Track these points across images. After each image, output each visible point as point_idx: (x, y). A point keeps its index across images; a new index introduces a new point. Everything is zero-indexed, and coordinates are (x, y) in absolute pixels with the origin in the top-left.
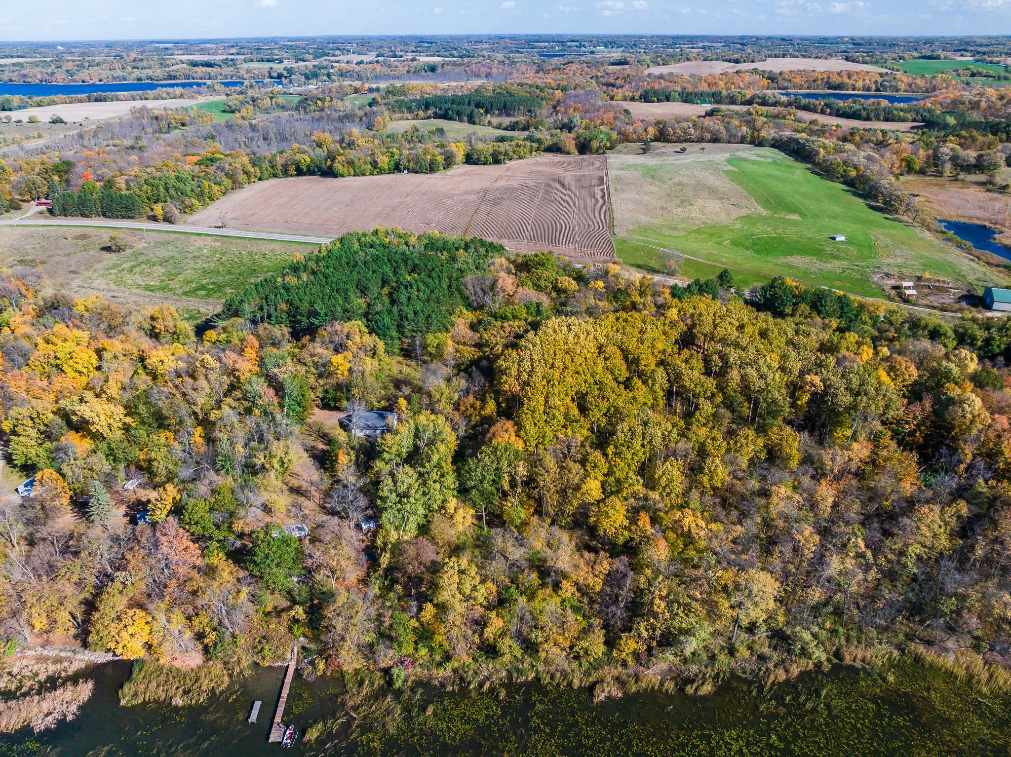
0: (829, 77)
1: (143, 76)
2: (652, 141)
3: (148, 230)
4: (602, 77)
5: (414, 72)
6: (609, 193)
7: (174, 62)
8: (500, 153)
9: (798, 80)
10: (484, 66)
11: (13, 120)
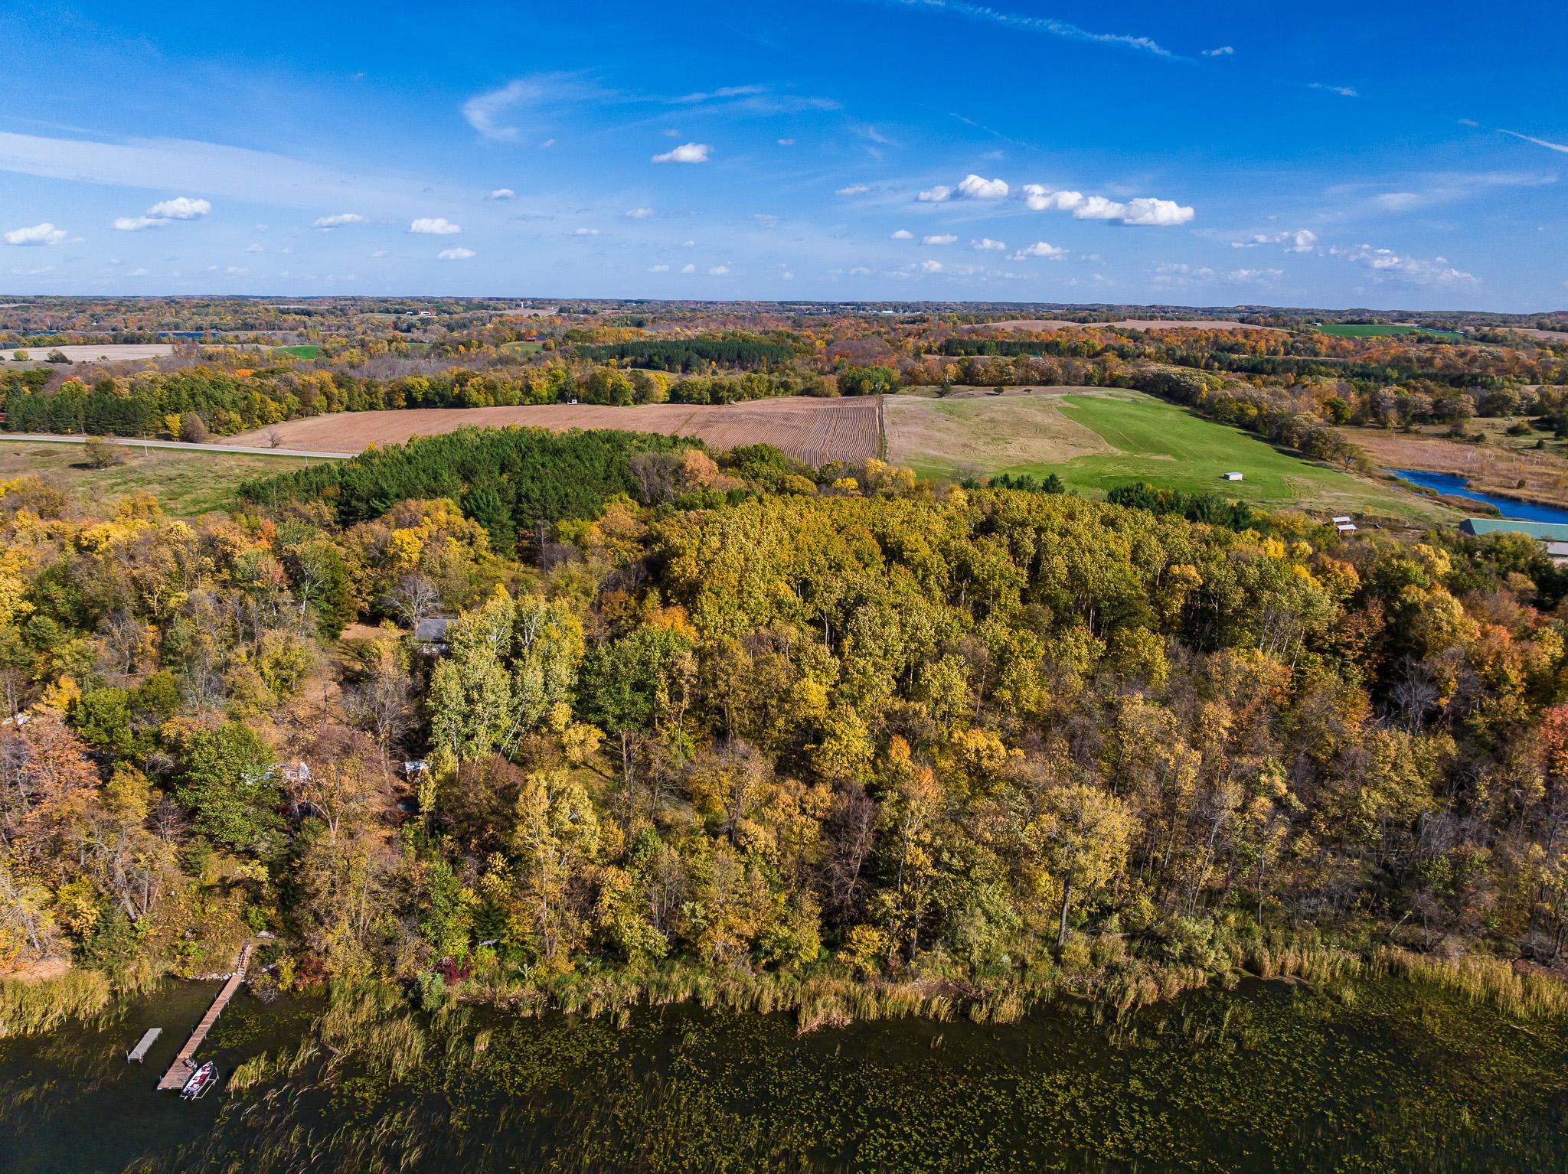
0: (1216, 336)
2: (953, 384)
3: (150, 448)
6: (881, 425)
8: (722, 388)
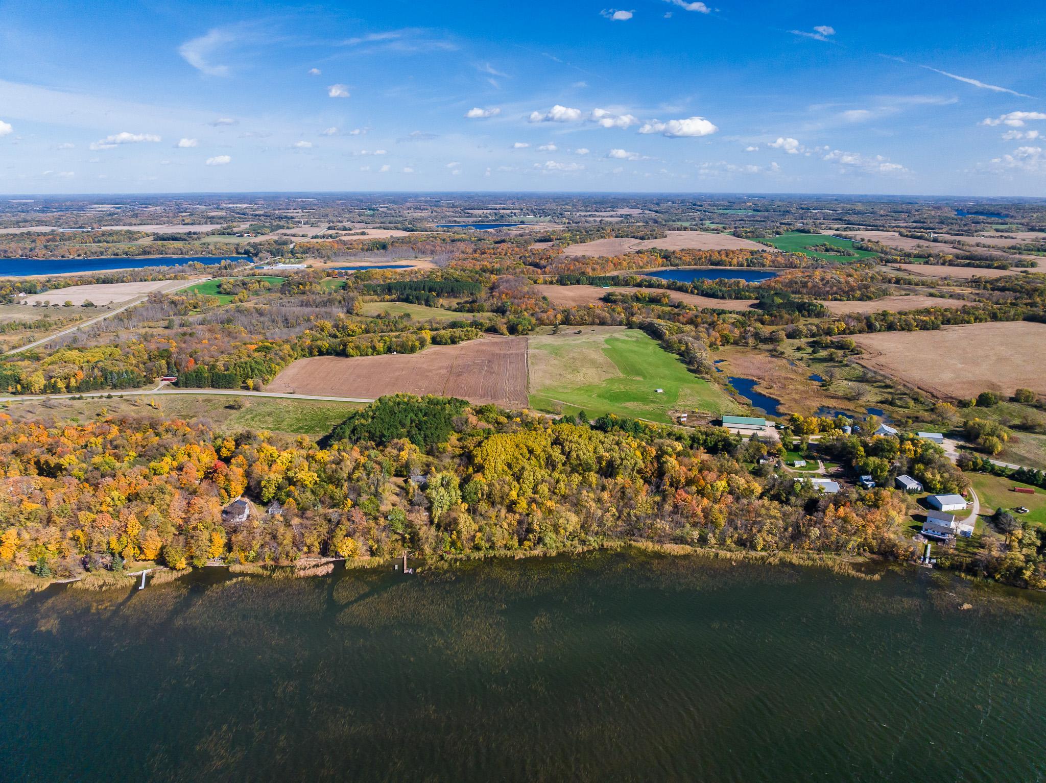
0: (711, 256)
2: (560, 324)
3: (248, 396)
4: (529, 257)
5: (368, 249)
6: (528, 366)
8: (456, 336)
9: (687, 258)
11: (51, 305)
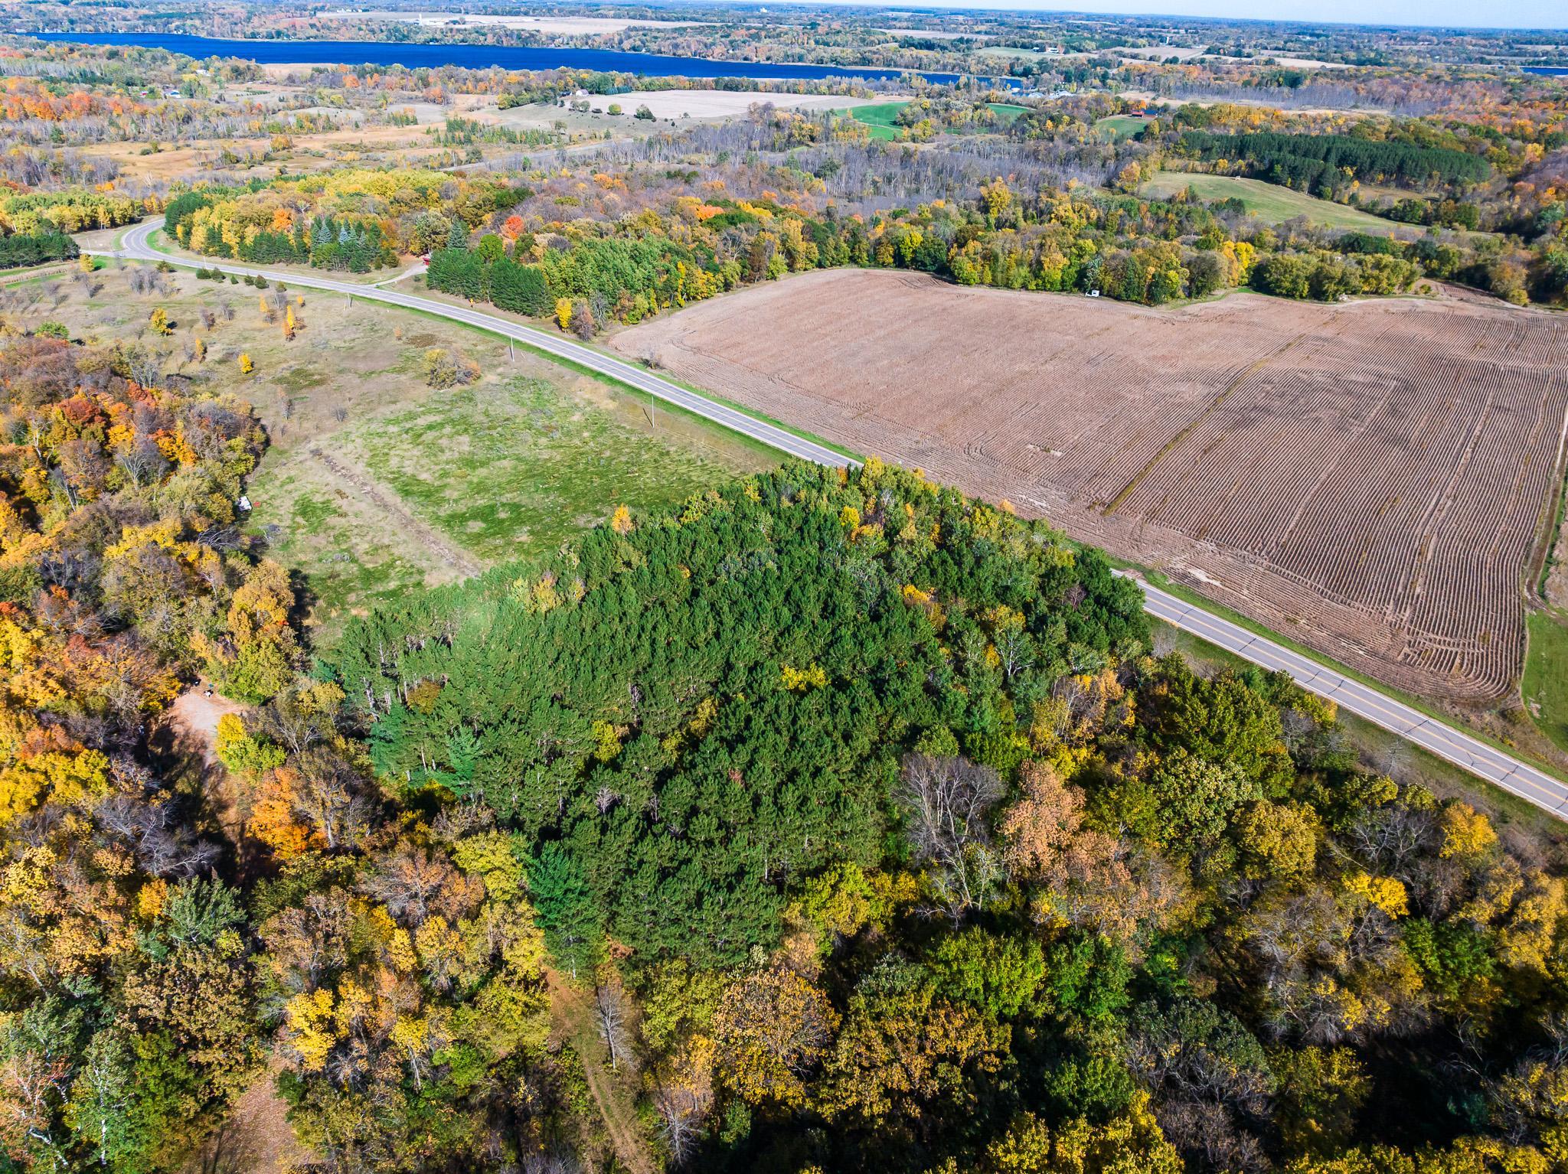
1: (827, 56)
5: (1259, 84)
7: (882, 37)
8: (1331, 277)
10: (1396, 82)
11: (591, 109)
